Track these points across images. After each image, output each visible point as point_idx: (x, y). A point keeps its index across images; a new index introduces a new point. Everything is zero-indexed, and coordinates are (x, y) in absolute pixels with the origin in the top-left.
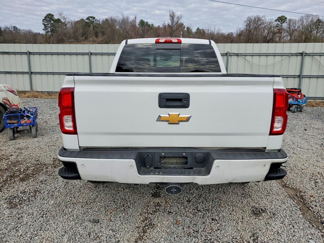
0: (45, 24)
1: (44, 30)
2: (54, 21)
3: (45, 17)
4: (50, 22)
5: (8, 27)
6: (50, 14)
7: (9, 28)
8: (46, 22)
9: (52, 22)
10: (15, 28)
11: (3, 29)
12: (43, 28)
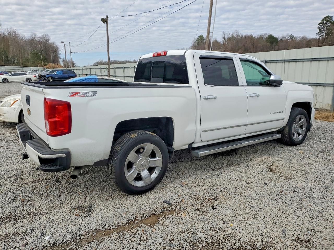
0: (320, 28)
1: (318, 34)
2: (331, 23)
3: (322, 20)
4: (327, 25)
5: (285, 36)
6: (328, 17)
7: (285, 38)
8: (322, 26)
9: (329, 24)
10: (291, 36)
11: (279, 39)
12: (318, 33)
